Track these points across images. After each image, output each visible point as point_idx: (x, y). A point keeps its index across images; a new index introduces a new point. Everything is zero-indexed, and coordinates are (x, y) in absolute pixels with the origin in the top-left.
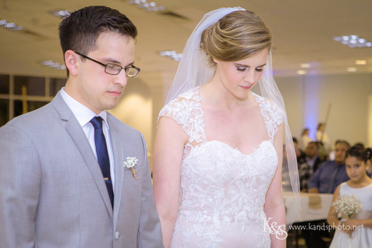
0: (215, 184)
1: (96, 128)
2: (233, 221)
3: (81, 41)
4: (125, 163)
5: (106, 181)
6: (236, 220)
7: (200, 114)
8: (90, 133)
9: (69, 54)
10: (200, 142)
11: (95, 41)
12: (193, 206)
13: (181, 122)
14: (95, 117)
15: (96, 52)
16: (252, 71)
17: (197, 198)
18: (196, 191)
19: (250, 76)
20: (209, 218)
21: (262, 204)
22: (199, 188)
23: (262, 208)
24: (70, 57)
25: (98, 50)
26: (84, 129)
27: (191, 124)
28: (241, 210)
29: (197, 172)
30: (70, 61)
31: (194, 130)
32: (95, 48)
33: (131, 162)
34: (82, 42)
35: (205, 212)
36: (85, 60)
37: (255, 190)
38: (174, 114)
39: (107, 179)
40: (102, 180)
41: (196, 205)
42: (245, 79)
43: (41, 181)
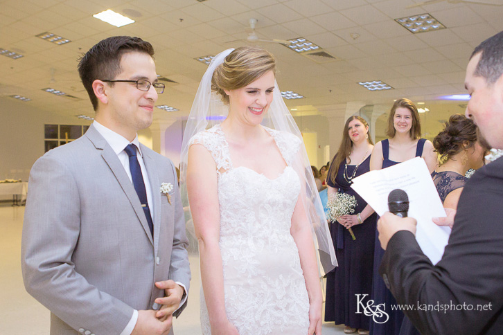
0: (245, 208)
1: (130, 156)
2: (267, 243)
3: (104, 69)
4: (162, 188)
5: (143, 208)
6: (270, 243)
7: (225, 144)
8: (125, 160)
9: (96, 84)
10: (228, 169)
11: (119, 65)
12: (228, 232)
13: (211, 149)
14: (129, 145)
15: (123, 74)
16: (263, 93)
17: (230, 224)
18: (228, 216)
19: (262, 98)
20: (244, 242)
21: (289, 227)
22: (230, 213)
23: (289, 231)
24: (98, 87)
25: (123, 71)
26: (119, 157)
27: (218, 151)
28: (272, 233)
29: (227, 198)
30: (99, 90)
31: (222, 157)
32: (120, 70)
33: (168, 187)
34: (106, 70)
35: (240, 236)
36: (114, 85)
37: (282, 214)
38: (205, 141)
39: (145, 205)
40: (140, 207)
41: (231, 231)
42: (257, 102)
43: (80, 210)
